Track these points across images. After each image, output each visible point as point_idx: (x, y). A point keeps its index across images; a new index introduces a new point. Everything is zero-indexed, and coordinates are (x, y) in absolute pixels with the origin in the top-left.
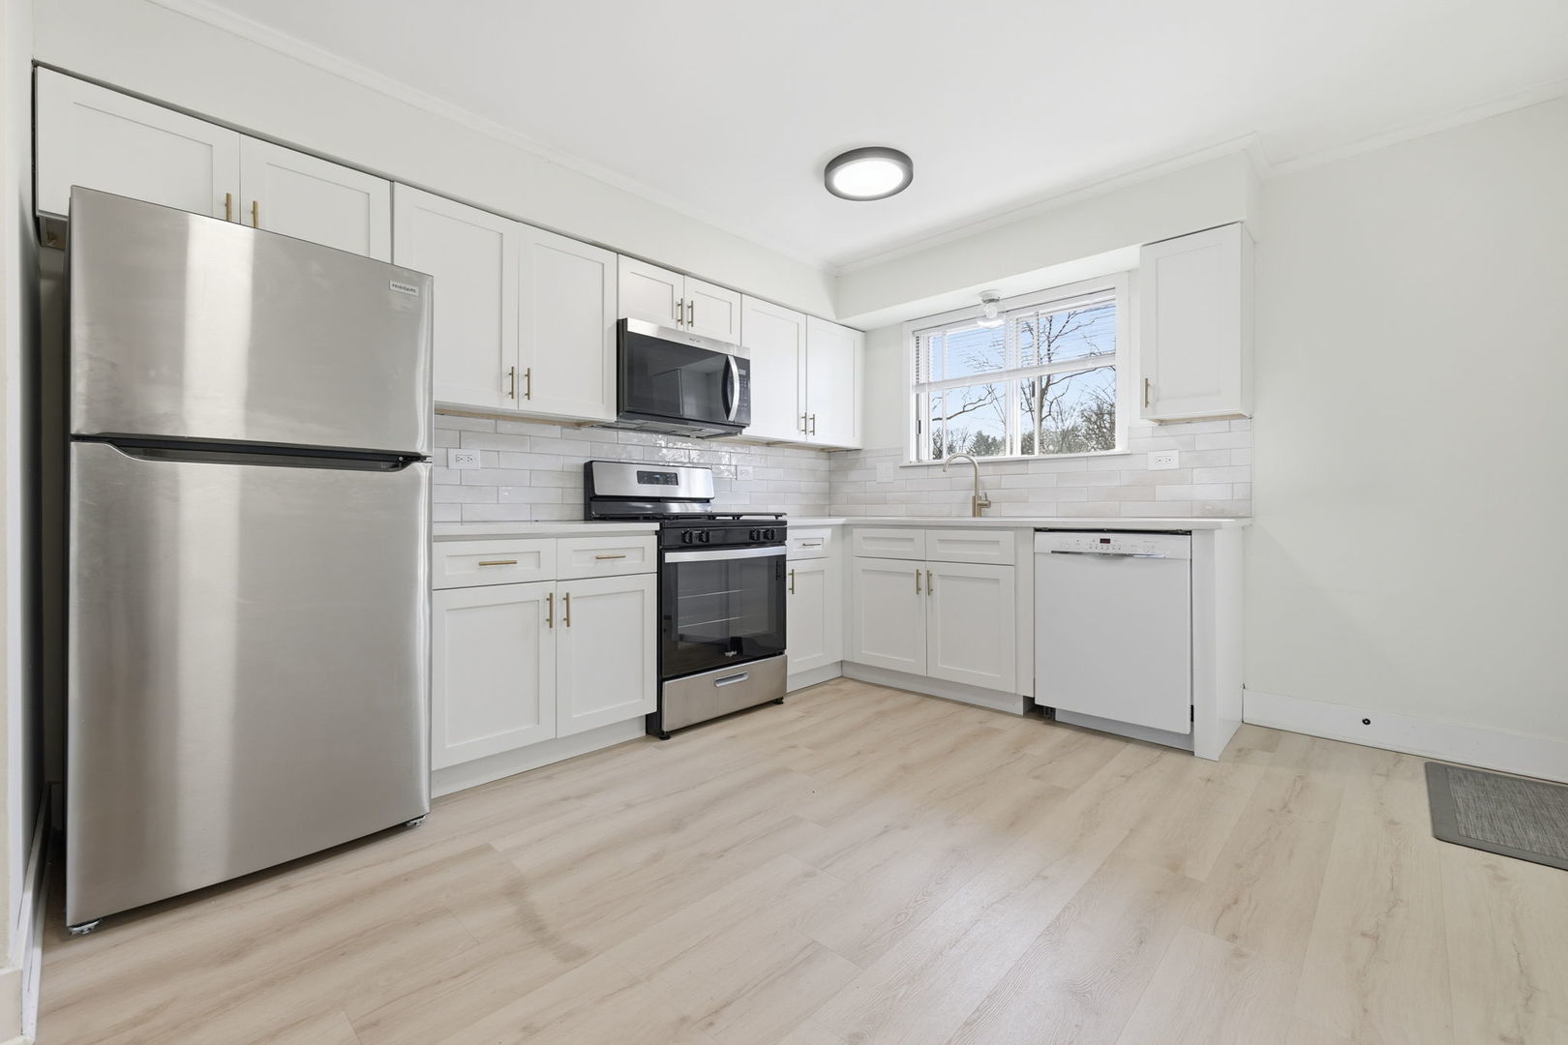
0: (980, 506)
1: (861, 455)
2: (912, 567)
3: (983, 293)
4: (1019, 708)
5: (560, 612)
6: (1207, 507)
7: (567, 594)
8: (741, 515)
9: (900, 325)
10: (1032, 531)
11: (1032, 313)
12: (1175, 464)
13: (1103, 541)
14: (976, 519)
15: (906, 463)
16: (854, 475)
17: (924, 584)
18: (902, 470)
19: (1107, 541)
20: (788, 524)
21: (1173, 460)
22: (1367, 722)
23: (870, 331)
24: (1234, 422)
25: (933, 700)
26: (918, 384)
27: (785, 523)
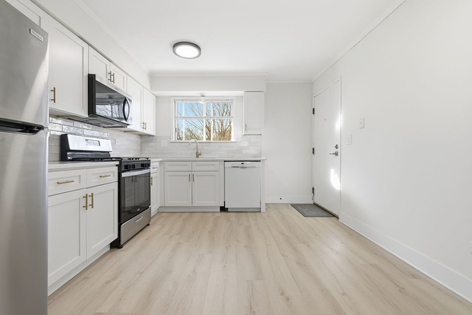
0: (198, 155)
1: (155, 138)
2: (188, 173)
3: (201, 94)
4: (219, 210)
5: (90, 202)
6: (253, 155)
7: (92, 194)
8: (140, 158)
9: (170, 97)
10: (224, 161)
11: (211, 102)
12: (246, 145)
13: (242, 164)
14: (197, 158)
15: (172, 141)
16: (151, 144)
17: (192, 178)
18: (170, 143)
19: (243, 164)
20: (151, 161)
21: (246, 144)
22: (281, 199)
23: (158, 97)
24: (258, 136)
25: (194, 213)
26: (175, 117)
27: (150, 160)
